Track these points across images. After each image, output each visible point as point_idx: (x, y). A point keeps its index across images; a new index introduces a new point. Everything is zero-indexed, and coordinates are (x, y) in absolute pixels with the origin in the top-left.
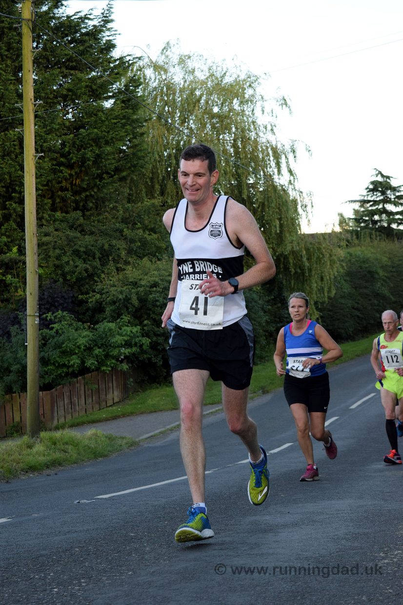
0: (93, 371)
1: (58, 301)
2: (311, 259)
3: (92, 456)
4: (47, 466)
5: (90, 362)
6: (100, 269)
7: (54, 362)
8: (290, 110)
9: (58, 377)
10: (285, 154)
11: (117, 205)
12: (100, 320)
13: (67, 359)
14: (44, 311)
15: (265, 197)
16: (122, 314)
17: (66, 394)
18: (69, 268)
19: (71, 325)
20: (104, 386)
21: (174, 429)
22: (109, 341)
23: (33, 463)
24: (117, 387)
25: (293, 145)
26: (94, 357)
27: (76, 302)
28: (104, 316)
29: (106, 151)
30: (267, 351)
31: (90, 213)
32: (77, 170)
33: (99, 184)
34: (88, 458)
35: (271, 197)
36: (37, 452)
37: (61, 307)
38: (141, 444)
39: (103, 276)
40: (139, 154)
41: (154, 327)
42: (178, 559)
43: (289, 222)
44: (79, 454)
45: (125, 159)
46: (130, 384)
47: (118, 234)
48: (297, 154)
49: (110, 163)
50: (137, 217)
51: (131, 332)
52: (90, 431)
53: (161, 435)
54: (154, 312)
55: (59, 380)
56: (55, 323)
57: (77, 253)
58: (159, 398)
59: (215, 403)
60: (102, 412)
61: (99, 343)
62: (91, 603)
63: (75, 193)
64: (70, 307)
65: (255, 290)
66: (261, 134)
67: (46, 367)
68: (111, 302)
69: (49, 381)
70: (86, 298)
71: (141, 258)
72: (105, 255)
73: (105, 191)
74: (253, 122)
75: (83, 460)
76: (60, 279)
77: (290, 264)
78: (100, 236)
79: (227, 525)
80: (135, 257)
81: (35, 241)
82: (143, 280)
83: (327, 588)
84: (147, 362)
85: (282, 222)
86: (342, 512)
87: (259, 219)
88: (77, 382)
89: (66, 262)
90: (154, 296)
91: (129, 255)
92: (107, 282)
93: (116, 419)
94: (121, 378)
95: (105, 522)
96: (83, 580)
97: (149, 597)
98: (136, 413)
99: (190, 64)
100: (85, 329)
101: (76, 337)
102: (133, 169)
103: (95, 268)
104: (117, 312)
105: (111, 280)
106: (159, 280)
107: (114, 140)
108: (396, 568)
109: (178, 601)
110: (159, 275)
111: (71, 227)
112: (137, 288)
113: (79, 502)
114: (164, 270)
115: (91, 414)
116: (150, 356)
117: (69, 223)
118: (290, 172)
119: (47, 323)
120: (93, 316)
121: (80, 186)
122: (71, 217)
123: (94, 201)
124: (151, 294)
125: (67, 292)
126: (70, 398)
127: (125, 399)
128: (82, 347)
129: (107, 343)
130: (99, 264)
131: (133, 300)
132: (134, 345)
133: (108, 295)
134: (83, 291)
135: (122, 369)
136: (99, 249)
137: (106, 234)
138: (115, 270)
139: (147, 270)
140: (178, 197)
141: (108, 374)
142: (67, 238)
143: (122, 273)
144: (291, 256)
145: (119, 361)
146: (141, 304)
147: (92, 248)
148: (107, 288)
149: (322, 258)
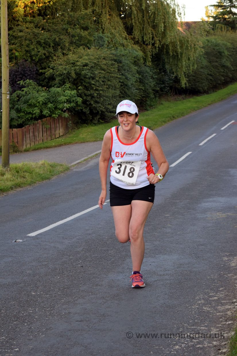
0: (47, 117)
1: (27, 73)
2: (183, 47)
3: (41, 179)
4: (12, 188)
5: (46, 112)
6: (53, 53)
7: (24, 111)
9: (27, 120)
11: (64, 13)
12: (53, 85)
13: (32, 109)
14: (19, 79)
15: (156, 9)
16: (65, 83)
17: (31, 130)
18: (34, 52)
19: (34, 88)
20: (54, 126)
22: (57, 99)
23: (3, 188)
24: (62, 127)
26: (48, 109)
27: (39, 73)
28: (55, 83)
30: (154, 102)
31: (48, 18)
35: (159, 8)
36: (6, 178)
37: (28, 77)
38: (72, 168)
39: (55, 58)
41: (84, 90)
43: (170, 24)
46: (70, 125)
47: (65, 31)
50: (76, 21)
51: (71, 94)
52: (41, 161)
53: (85, 162)
54: (85, 82)
55: (27, 122)
56: (25, 87)
57: (39, 43)
58: (87, 134)
60: (52, 142)
61: (52, 100)
64: (35, 77)
65: (148, 65)
67: (19, 114)
68: (59, 74)
69: (21, 123)
70: (44, 72)
71: (78, 46)
72: (57, 45)
75: (35, 183)
76: (29, 59)
77: (170, 49)
78: (54, 32)
80: (75, 46)
81: (7, 47)
82: (79, 62)
84: (80, 111)
85: (165, 24)
86: (167, 272)
87: (152, 22)
88: (38, 123)
89: (33, 49)
90: (85, 72)
91: (71, 45)
93: (60, 146)
94: (64, 122)
98: (71, 143)
100: (43, 91)
101: (37, 96)
103: (49, 53)
104: (63, 81)
105: (59, 61)
106: (89, 62)
110: (89, 58)
111: (36, 26)
112: (74, 66)
113: (16, 241)
114: (91, 56)
115: (46, 143)
116: (82, 108)
117: (34, 23)
119: (20, 86)
120: (48, 82)
122: (36, 20)
123: (50, 10)
124: (83, 70)
125: (33, 67)
126: (34, 132)
127: (66, 133)
128: (41, 103)
129: (56, 100)
130: (53, 50)
131: (72, 74)
132: (72, 102)
133: (57, 71)
134: (43, 67)
135: (65, 116)
136: (53, 41)
137: (57, 31)
138: (62, 55)
139: (81, 55)
140: (103, 7)
141: (56, 119)
142: (34, 34)
143: (66, 56)
144: (171, 45)
145: (63, 111)
146: (77, 76)
147: (48, 40)
148: (57, 66)
149: (189, 46)
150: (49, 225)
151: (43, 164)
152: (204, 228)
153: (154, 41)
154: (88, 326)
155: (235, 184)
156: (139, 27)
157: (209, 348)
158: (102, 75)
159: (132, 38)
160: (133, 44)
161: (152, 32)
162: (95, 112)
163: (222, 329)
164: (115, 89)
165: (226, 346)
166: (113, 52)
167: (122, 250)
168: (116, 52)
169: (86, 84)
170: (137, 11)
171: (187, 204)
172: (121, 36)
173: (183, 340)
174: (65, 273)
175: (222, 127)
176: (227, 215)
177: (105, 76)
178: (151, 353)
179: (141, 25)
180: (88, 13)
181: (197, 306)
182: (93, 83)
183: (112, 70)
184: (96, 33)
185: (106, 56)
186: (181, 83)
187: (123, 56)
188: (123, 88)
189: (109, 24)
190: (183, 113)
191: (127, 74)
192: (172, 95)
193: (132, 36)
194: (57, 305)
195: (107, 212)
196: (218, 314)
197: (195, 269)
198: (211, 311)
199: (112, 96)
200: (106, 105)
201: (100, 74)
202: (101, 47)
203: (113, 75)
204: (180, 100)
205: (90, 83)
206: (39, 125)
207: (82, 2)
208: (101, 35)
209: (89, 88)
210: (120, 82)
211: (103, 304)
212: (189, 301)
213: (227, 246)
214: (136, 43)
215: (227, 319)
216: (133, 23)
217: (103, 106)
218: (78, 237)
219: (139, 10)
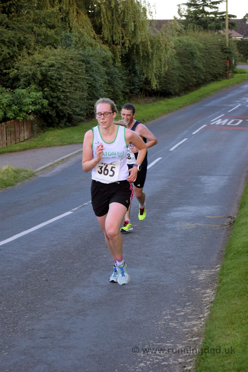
0: (12, 119)
2: (153, 47)
3: (4, 186)
5: (10, 114)
6: (18, 53)
11: (30, 10)
12: (17, 86)
15: (125, 7)
16: (30, 84)
20: (18, 129)
21: (60, 163)
22: (22, 101)
24: (27, 129)
26: (12, 111)
27: (2, 73)
28: (20, 84)
31: (13, 15)
35: (129, 7)
38: (37, 174)
39: (19, 57)
41: (51, 92)
43: (140, 23)
46: (36, 129)
47: (31, 30)
50: (42, 19)
51: (36, 96)
52: (5, 167)
53: (51, 167)
54: (51, 83)
57: (3, 42)
58: (53, 137)
60: (17, 145)
61: (16, 102)
65: (118, 66)
68: (24, 75)
70: (8, 72)
71: (45, 47)
72: (22, 44)
77: (140, 49)
78: (19, 31)
80: (41, 46)
82: (45, 62)
84: (46, 114)
85: (135, 23)
87: (121, 21)
88: (2, 126)
90: (51, 72)
91: (37, 44)
92: (22, 62)
93: (25, 150)
94: (29, 125)
98: (37, 147)
100: (7, 92)
101: (1, 98)
103: (14, 52)
104: (28, 82)
105: (25, 61)
106: (55, 62)
110: (55, 59)
112: (40, 67)
114: (58, 56)
115: (10, 146)
116: (48, 111)
120: (13, 83)
123: (15, 8)
124: (49, 71)
127: (32, 137)
128: (5, 105)
129: (20, 102)
130: (17, 49)
131: (38, 75)
132: (37, 104)
133: (22, 71)
134: (6, 67)
135: (30, 119)
136: (17, 40)
137: (22, 30)
138: (27, 55)
139: (48, 55)
140: (70, 4)
141: (21, 122)
143: (32, 56)
144: (141, 45)
145: (28, 114)
146: (43, 77)
147: (13, 39)
148: (22, 66)
149: (160, 47)
150: (12, 235)
151: (7, 170)
152: (172, 239)
153: (124, 40)
154: (51, 343)
155: (206, 192)
156: (108, 26)
157: (174, 366)
158: (69, 77)
159: (100, 38)
160: (102, 44)
161: (122, 32)
162: (61, 115)
163: (188, 346)
164: (83, 90)
165: (191, 363)
166: (81, 52)
167: (88, 262)
168: (84, 52)
169: (52, 86)
170: (106, 9)
171: (156, 213)
172: (90, 35)
173: (148, 358)
174: (30, 287)
175: (193, 132)
176: (197, 225)
177: (72, 77)
178: (116, 371)
179: (110, 24)
180: (55, 11)
181: (163, 321)
182: (60, 84)
183: (80, 71)
184: (63, 32)
185: (74, 56)
186: (152, 85)
187: (91, 56)
188: (91, 90)
189: (77, 23)
190: (153, 116)
191: (95, 75)
192: (142, 97)
193: (101, 36)
194: (20, 321)
195: (73, 221)
196: (184, 330)
197: (162, 283)
198: (177, 326)
199: (80, 98)
200: (73, 107)
201: (67, 75)
202: (68, 47)
203: (80, 76)
204: (151, 103)
205: (57, 84)
208: (68, 34)
209: (55, 90)
210: (88, 83)
211: (68, 320)
212: (156, 316)
213: (195, 259)
214: (105, 42)
215: (193, 335)
216: (102, 22)
217: (70, 109)
218: (42, 249)
219: (108, 8)
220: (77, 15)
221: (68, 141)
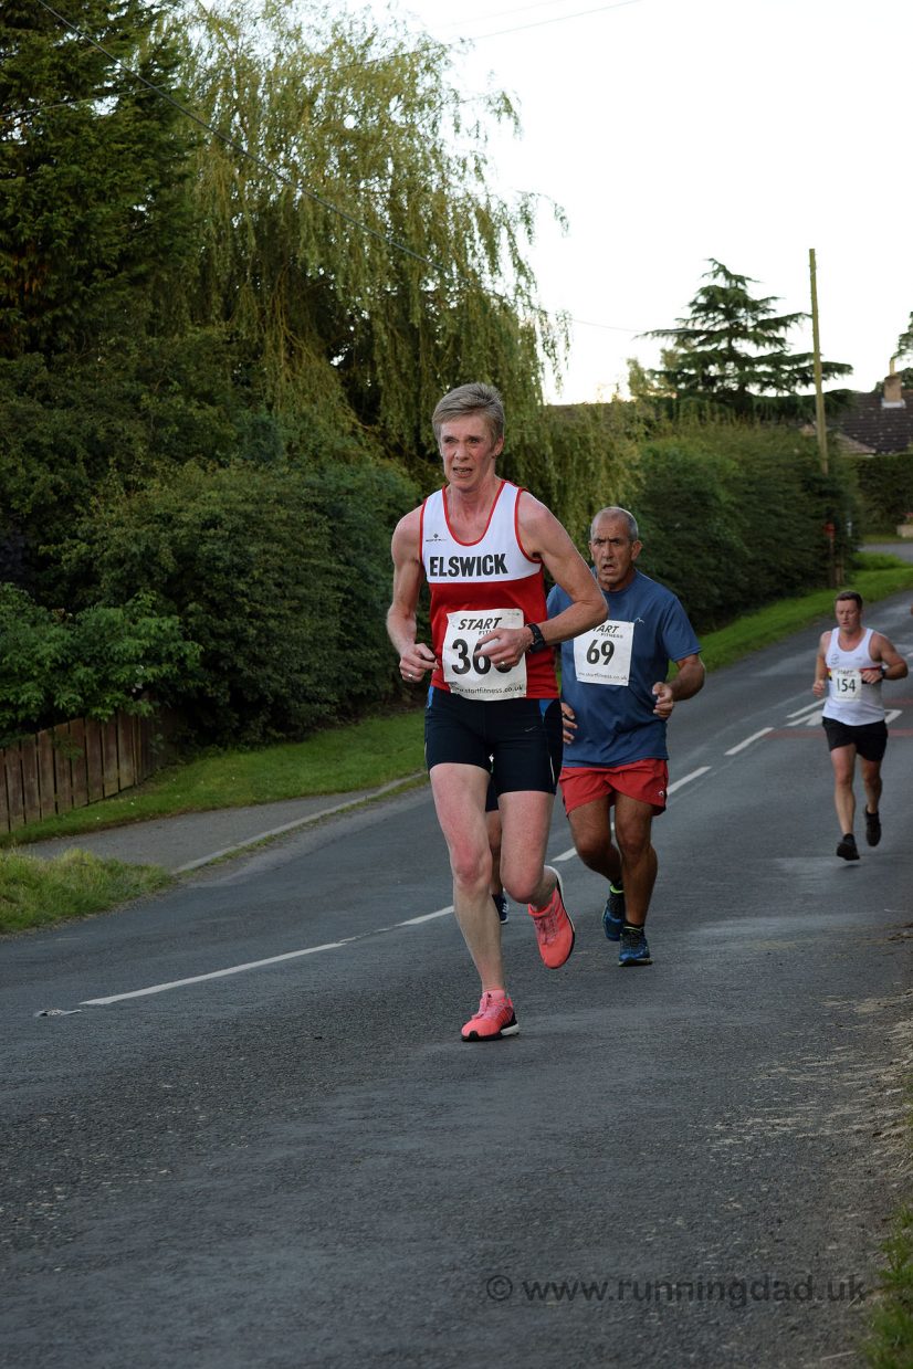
0: (73, 716)
2: (566, 464)
3: (73, 910)
5: (66, 698)
6: (86, 486)
8: (517, 124)
10: (507, 226)
11: (125, 339)
12: (89, 602)
13: (14, 690)
15: (461, 323)
16: (138, 587)
17: (12, 770)
18: (15, 483)
19: (21, 613)
20: (98, 752)
21: (258, 848)
22: (109, 648)
24: (129, 751)
25: (526, 206)
26: (74, 686)
27: (34, 561)
28: (98, 593)
29: (99, 216)
31: (65, 358)
32: (33, 258)
33: (85, 292)
34: (63, 914)
35: (474, 322)
38: (182, 881)
39: (94, 501)
40: (178, 223)
41: (210, 617)
42: (271, 1139)
43: (515, 379)
44: (41, 904)
45: (146, 234)
46: (157, 746)
47: (128, 406)
48: (535, 227)
49: (109, 244)
50: (171, 367)
51: (160, 628)
52: (67, 854)
53: (229, 861)
54: (210, 585)
57: (34, 448)
58: (223, 778)
59: (350, 790)
60: (93, 810)
61: (87, 654)
62: (78, 1238)
63: (29, 312)
64: (20, 573)
66: (453, 180)
68: (112, 560)
70: (55, 552)
71: (182, 462)
72: (99, 455)
73: (99, 307)
74: (436, 153)
75: (51, 919)
77: (518, 474)
78: (90, 409)
79: (377, 1064)
80: (167, 459)
82: (187, 512)
83: (600, 1200)
84: (196, 697)
86: (633, 1033)
87: (447, 371)
88: (37, 744)
89: (8, 470)
90: (210, 547)
91: (154, 453)
92: (106, 516)
93: (125, 825)
94: (136, 736)
95: (104, 1058)
96: (58, 1189)
97: (207, 1224)
98: (167, 812)
99: (291, 18)
100: (53, 621)
101: (34, 641)
102: (161, 257)
103: (76, 483)
104: (127, 582)
105: (112, 511)
106: (223, 512)
107: (118, 190)
108: (749, 1155)
109: (272, 1232)
110: (223, 499)
111: (21, 390)
112: (172, 530)
113: (45, 1015)
114: (232, 489)
115: (67, 816)
116: (200, 684)
117: (15, 379)
118: (520, 268)
120: (71, 593)
121: (39, 295)
122: (20, 366)
123: (73, 331)
124: (205, 542)
125: (12, 538)
126: (21, 778)
127: (145, 780)
128: (48, 663)
129: (103, 653)
130: (85, 474)
131: (164, 557)
132: (165, 659)
133: (106, 546)
134: (49, 535)
135: (140, 712)
136: (84, 439)
137: (101, 406)
138: (122, 489)
139: (195, 489)
140: (265, 321)
141: (106, 725)
142: (13, 416)
143: (137, 494)
144: (521, 457)
145: (133, 694)
146: (181, 566)
147: (68, 438)
148: (103, 528)
149: (590, 461)
151: (78, 860)
152: (728, 964)
156: (400, 394)
158: (275, 562)
159: (377, 436)
160: (383, 457)
162: (250, 699)
163: (873, 1104)
164: (322, 613)
166: (313, 479)
168: (322, 478)
169: (215, 595)
170: (393, 335)
172: (337, 427)
175: (728, 749)
176: (803, 943)
177: (289, 566)
179: (409, 386)
182: (242, 587)
183: (311, 542)
184: (246, 414)
185: (287, 490)
187: (347, 494)
188: (353, 613)
189: (291, 385)
191: (363, 560)
193: (377, 429)
195: (352, 957)
196: (848, 1084)
197: (729, 1024)
198: (821, 1081)
199: (315, 639)
200: (291, 671)
201: (268, 557)
202: (265, 461)
203: (312, 561)
205: (232, 588)
206: (40, 749)
207: (186, 305)
209: (227, 608)
211: (430, 1089)
214: (396, 450)
215: (885, 1087)
216: (377, 381)
217: (282, 676)
219: (398, 330)
220: (288, 361)
221: (279, 790)
